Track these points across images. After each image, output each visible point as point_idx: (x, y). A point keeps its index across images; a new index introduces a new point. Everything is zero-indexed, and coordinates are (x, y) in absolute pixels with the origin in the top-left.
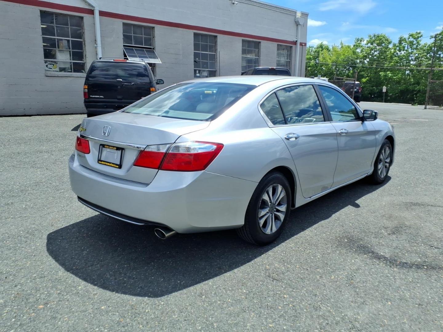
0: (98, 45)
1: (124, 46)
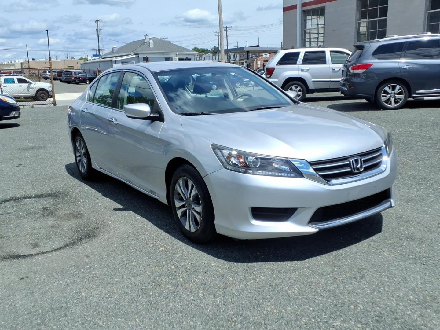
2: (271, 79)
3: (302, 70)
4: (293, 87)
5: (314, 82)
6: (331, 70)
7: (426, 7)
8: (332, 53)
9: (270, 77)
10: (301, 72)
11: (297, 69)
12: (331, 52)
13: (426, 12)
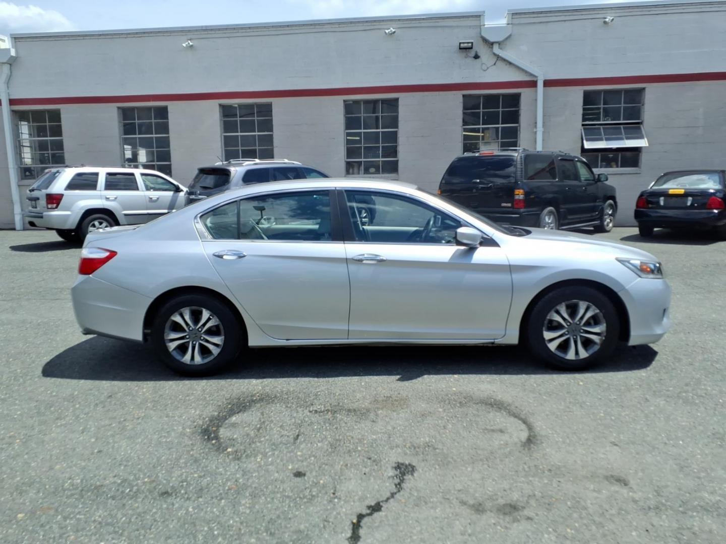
0: (538, 129)
1: (583, 125)
2: (58, 211)
3: (107, 199)
4: (96, 223)
5: (126, 215)
6: (148, 199)
7: (221, 131)
8: (144, 177)
9: (57, 207)
10: (106, 201)
11: (101, 197)
12: (143, 175)
13: (221, 135)
